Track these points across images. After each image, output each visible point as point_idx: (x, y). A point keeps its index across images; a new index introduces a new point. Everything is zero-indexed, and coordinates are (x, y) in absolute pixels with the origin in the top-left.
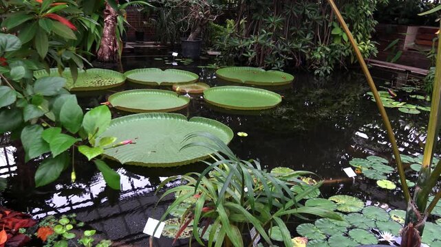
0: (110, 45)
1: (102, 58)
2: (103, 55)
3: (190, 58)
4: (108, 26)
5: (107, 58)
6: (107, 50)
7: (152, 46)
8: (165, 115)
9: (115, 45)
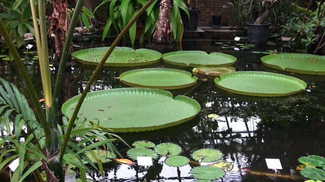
0: (163, 27)
1: (156, 40)
2: (156, 36)
3: (253, 43)
4: (162, 9)
5: (160, 39)
6: (160, 33)
7: (228, 31)
8: (156, 91)
9: (168, 27)
